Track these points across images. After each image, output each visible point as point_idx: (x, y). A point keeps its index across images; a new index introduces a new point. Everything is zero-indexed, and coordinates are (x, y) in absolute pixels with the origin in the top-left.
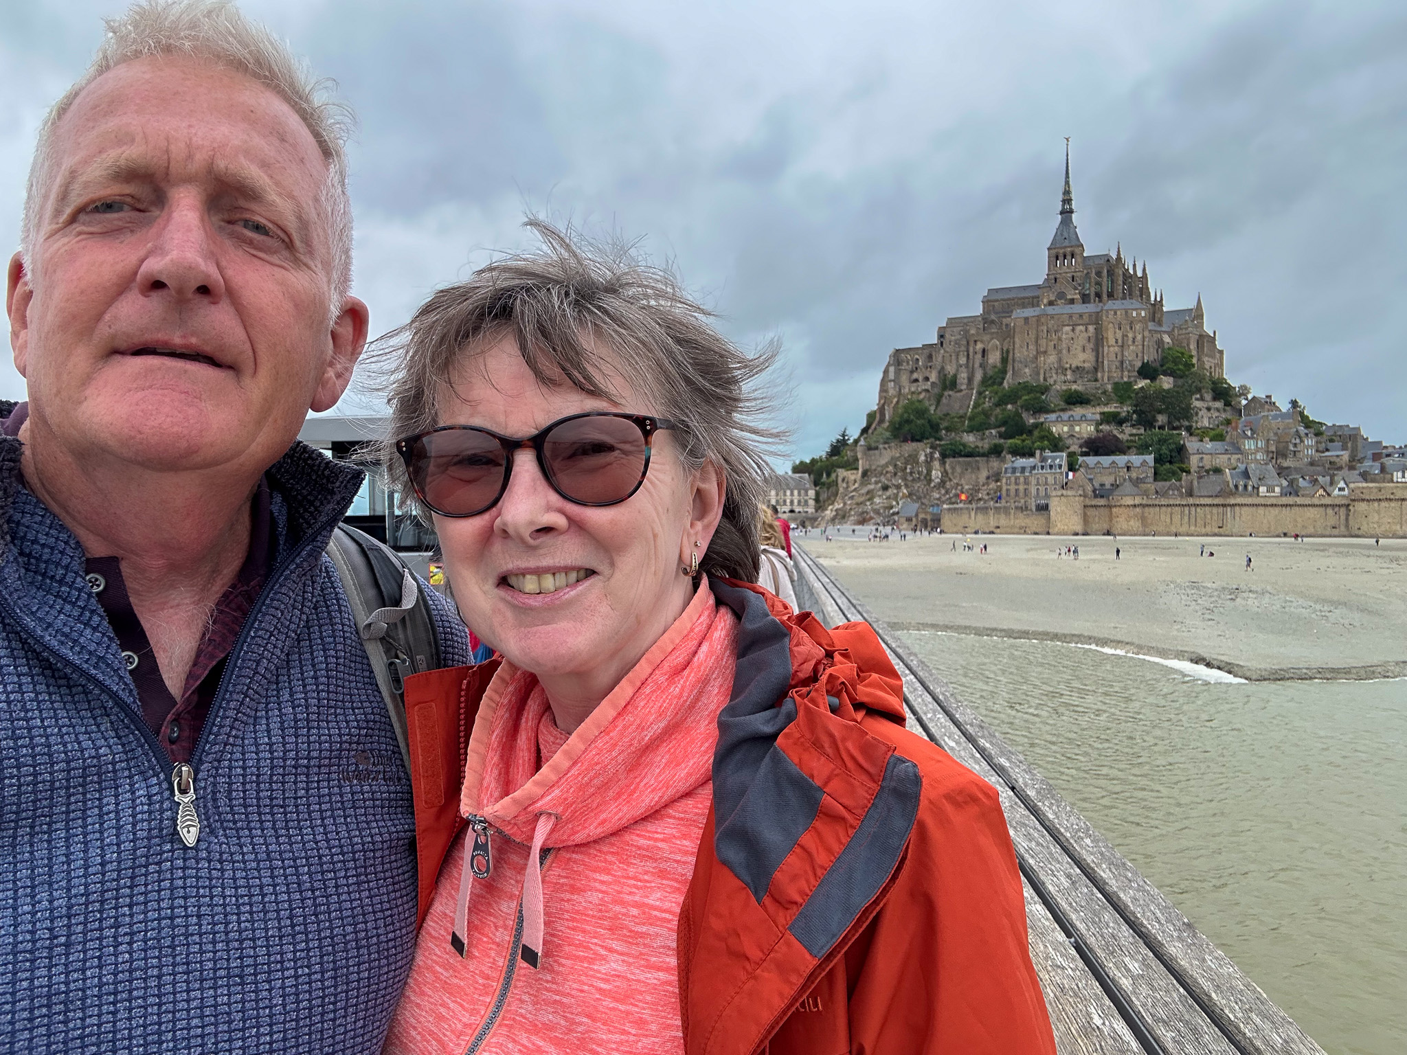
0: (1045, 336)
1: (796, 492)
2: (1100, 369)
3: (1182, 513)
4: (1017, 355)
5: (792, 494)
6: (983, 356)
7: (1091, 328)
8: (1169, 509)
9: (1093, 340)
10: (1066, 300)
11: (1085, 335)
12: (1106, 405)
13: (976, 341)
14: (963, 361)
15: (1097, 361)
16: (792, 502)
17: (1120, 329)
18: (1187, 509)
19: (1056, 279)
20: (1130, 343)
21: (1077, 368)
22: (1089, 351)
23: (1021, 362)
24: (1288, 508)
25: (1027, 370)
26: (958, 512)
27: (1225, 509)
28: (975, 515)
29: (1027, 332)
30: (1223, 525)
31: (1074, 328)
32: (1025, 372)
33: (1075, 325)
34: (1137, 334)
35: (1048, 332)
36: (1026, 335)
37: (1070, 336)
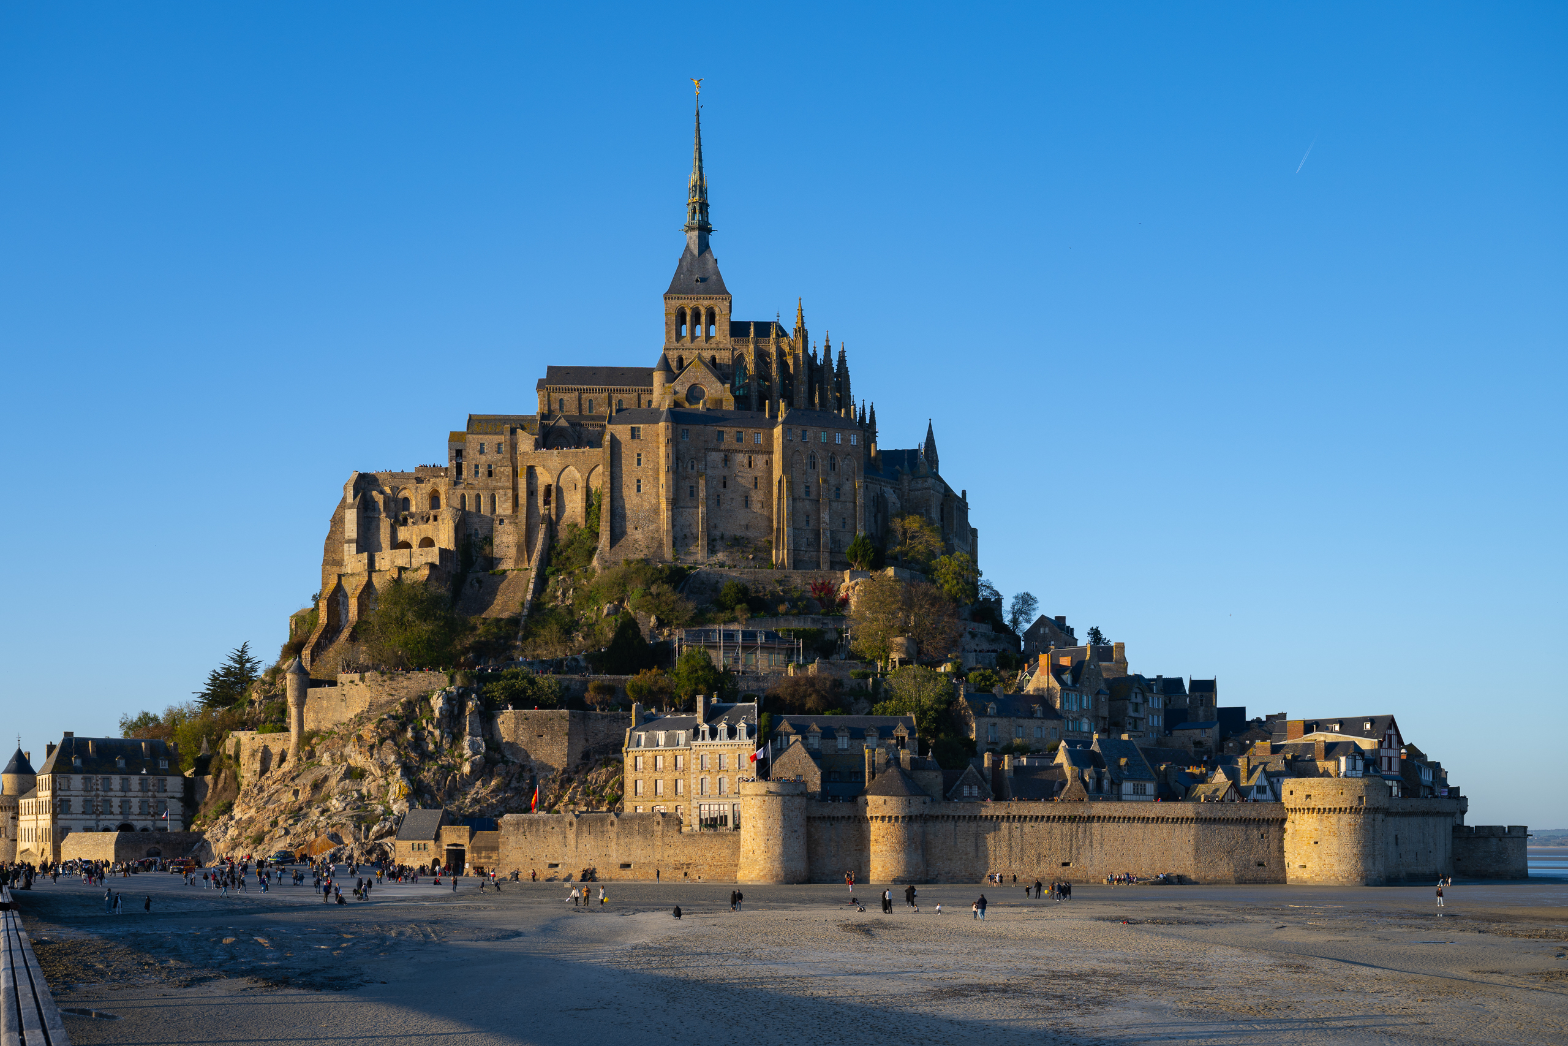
1: (135, 783)
2: (779, 545)
5: (125, 788)
6: (547, 502)
7: (759, 461)
9: (763, 485)
10: (707, 400)
13: (531, 468)
15: (772, 527)
16: (125, 804)
17: (813, 466)
18: (1004, 825)
19: (681, 360)
20: (833, 497)
21: (735, 538)
22: (756, 505)
26: (537, 830)
27: (1075, 825)
28: (577, 836)
29: (636, 455)
30: (1071, 860)
31: (726, 456)
32: (636, 541)
33: (729, 451)
34: (843, 481)
35: (678, 459)
36: (635, 462)
37: (722, 471)
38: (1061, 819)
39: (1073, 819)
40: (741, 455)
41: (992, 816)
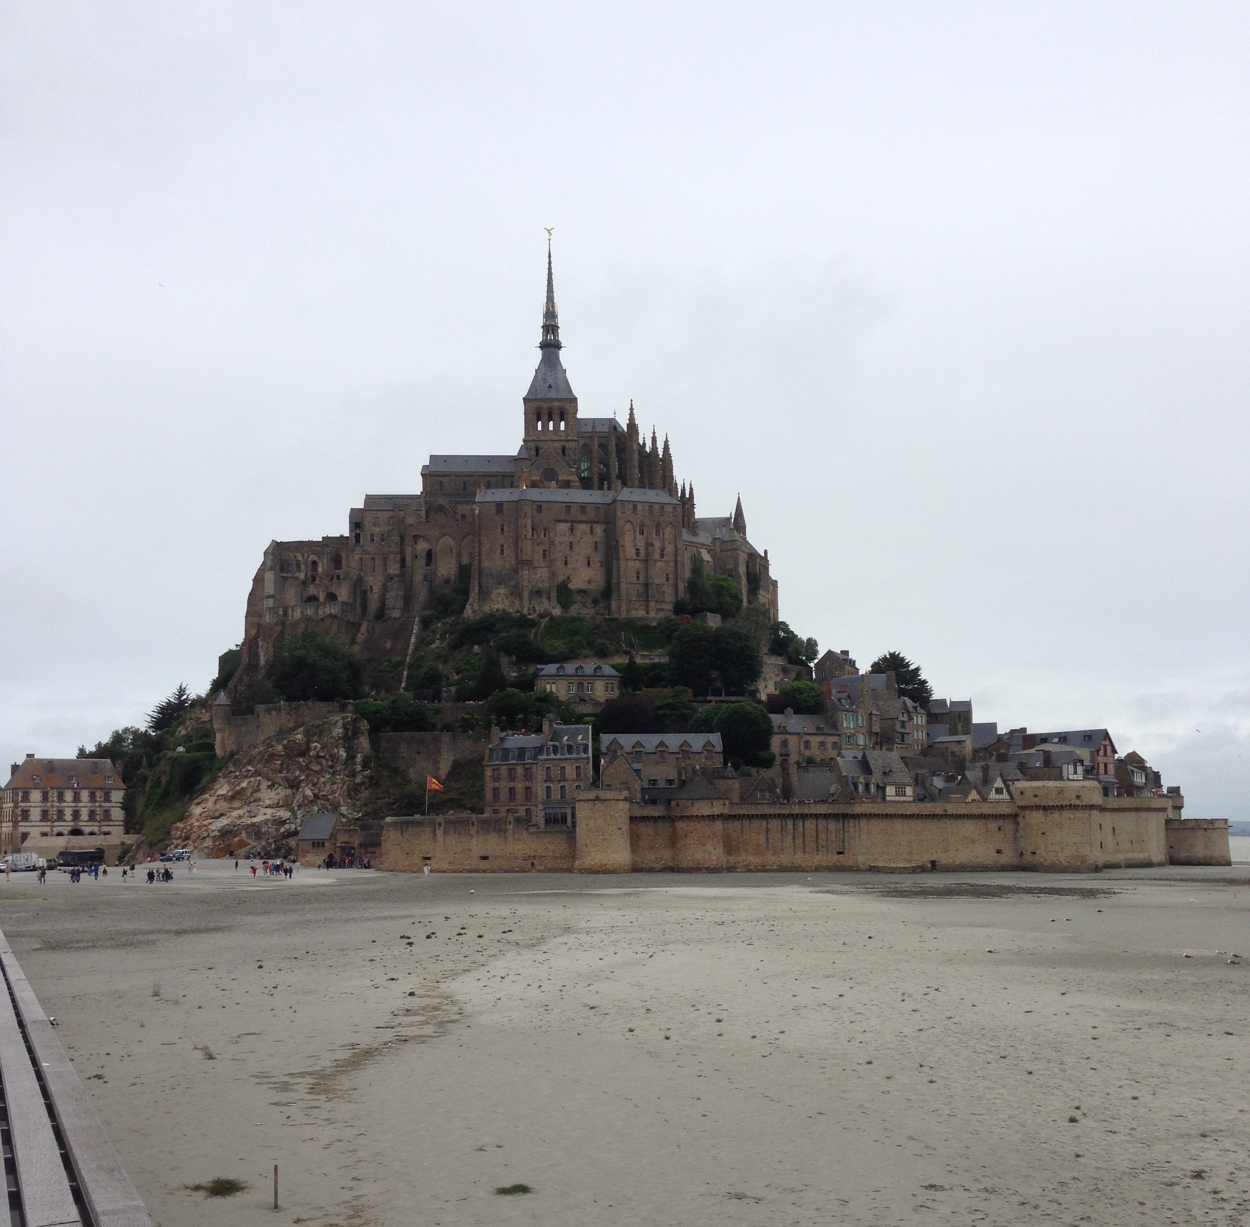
0: (529, 535)
1: (85, 795)
2: (614, 596)
3: (783, 829)
4: (486, 564)
5: (76, 798)
6: (428, 564)
7: (599, 529)
8: (764, 823)
9: (602, 548)
10: (557, 481)
11: (589, 539)
12: (626, 653)
13: (416, 537)
14: (394, 569)
15: (609, 582)
16: (76, 815)
17: (642, 533)
18: (790, 823)
19: (537, 449)
20: (657, 556)
22: (596, 565)
23: (492, 576)
25: (502, 592)
26: (413, 829)
27: (846, 822)
28: (445, 832)
29: (500, 527)
30: (844, 849)
31: (572, 526)
32: (500, 594)
33: (574, 522)
34: (667, 544)
35: (533, 529)
36: (500, 529)
37: (568, 538)
38: (836, 816)
39: (845, 816)
40: (584, 525)
41: (779, 815)
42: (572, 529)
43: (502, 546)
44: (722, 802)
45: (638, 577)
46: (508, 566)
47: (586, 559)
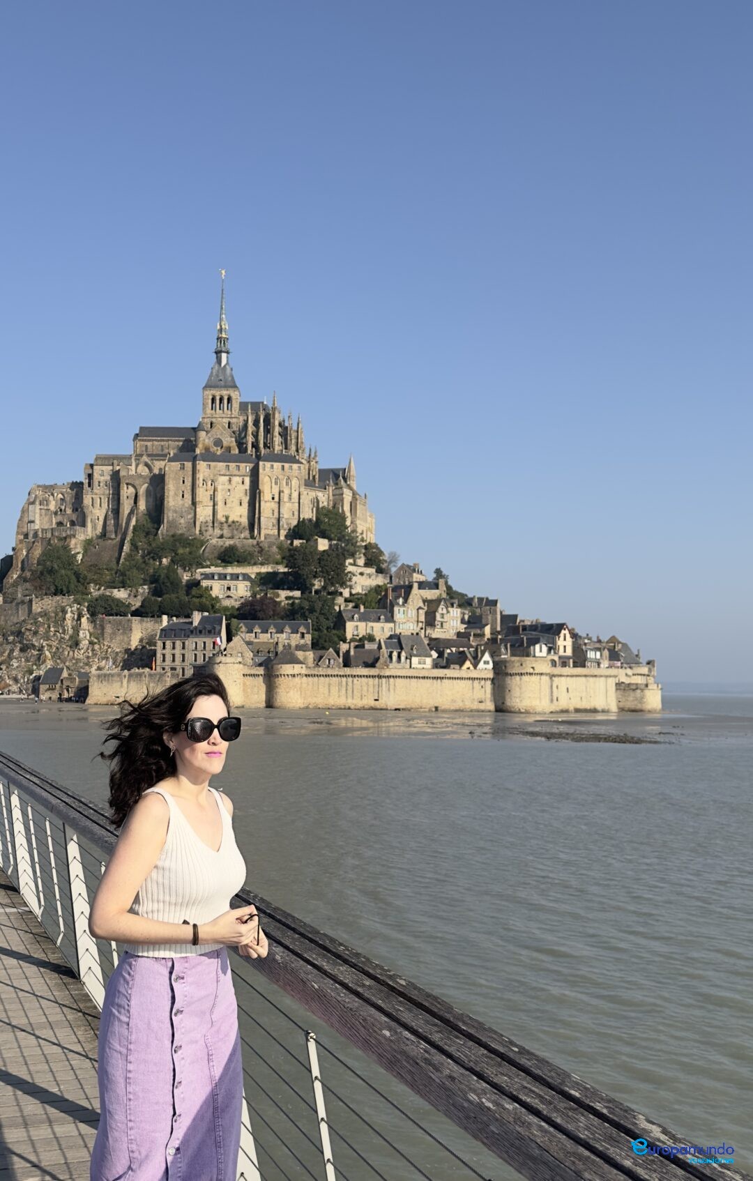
0: (201, 484)
2: (256, 526)
3: (340, 684)
4: (172, 503)
6: (135, 503)
7: (247, 480)
8: (327, 679)
9: (249, 494)
10: (223, 447)
11: (242, 487)
12: (262, 564)
13: (127, 484)
14: (113, 505)
15: (254, 517)
17: (276, 483)
18: (344, 679)
19: (211, 424)
20: (286, 499)
21: (233, 522)
22: (244, 505)
23: (175, 511)
24: (439, 680)
25: (182, 521)
26: (108, 680)
27: (380, 680)
28: (128, 682)
29: (182, 479)
30: (378, 697)
31: (230, 478)
32: (180, 524)
33: (231, 475)
34: (293, 491)
35: (204, 480)
36: (182, 481)
37: (227, 486)
38: (373, 677)
39: (380, 677)
40: (238, 477)
41: (337, 675)
42: (230, 481)
43: (183, 492)
44: (300, 665)
45: (273, 514)
46: (187, 505)
47: (239, 501)
